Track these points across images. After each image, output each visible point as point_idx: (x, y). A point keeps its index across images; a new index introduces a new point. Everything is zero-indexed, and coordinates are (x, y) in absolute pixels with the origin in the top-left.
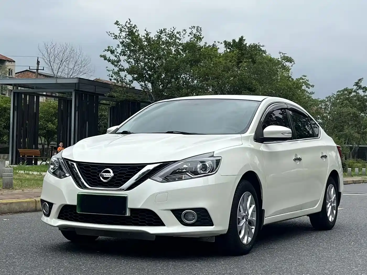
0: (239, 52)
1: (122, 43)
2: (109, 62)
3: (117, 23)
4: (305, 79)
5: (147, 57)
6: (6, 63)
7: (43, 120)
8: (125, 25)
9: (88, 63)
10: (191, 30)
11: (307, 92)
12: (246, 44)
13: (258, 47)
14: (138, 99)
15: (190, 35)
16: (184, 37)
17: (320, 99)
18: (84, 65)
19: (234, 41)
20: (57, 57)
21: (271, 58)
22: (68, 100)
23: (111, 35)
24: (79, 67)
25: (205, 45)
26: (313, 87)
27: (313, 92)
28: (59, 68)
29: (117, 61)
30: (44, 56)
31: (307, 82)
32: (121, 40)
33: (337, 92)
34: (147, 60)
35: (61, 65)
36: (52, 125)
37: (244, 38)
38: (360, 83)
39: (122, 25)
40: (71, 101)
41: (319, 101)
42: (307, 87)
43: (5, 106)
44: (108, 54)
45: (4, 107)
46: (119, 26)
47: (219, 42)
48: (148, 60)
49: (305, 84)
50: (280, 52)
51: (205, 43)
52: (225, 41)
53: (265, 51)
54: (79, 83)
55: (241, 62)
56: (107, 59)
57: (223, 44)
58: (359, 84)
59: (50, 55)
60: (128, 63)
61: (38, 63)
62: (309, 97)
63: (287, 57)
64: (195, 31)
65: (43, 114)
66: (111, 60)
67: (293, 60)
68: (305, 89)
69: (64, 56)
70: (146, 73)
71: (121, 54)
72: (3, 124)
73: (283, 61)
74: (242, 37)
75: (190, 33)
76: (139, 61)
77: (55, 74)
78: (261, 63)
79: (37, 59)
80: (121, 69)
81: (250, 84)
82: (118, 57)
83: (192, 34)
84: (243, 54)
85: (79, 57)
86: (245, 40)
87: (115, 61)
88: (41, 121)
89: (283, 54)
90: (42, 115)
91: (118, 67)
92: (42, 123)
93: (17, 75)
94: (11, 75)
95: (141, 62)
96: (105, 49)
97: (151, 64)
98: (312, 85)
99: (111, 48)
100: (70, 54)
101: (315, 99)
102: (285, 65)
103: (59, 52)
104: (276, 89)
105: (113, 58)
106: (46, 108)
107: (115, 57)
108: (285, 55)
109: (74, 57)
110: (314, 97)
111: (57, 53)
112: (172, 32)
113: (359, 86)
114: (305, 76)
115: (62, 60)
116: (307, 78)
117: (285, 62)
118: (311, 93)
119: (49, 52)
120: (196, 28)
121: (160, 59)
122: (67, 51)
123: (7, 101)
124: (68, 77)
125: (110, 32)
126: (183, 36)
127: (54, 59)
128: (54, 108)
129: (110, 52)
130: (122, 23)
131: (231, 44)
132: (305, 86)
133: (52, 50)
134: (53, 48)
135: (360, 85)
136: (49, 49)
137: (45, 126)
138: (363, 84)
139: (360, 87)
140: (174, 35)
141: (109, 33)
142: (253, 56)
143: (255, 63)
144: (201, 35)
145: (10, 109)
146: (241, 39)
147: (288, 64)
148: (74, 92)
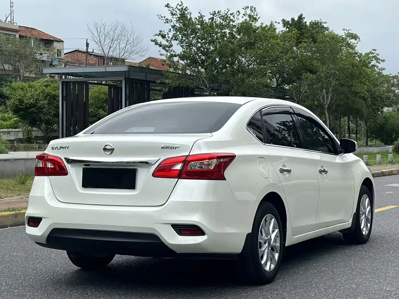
0: (298, 32)
1: (173, 27)
2: (160, 47)
3: (167, 6)
4: (375, 53)
5: (200, 40)
6: (54, 43)
7: (94, 107)
8: (176, 7)
9: (140, 41)
10: (245, 11)
11: (377, 67)
12: (306, 22)
13: (319, 24)
14: (192, 86)
15: (244, 16)
16: (238, 19)
17: (392, 75)
18: (136, 44)
19: (293, 19)
20: (108, 35)
21: (334, 34)
22: (118, 88)
23: (161, 18)
24: (130, 47)
25: (261, 26)
26: (384, 62)
27: (384, 68)
28: (110, 48)
29: (169, 46)
30: (94, 35)
31: (377, 56)
32: (172, 24)
34: (199, 45)
35: (112, 44)
36: (103, 112)
37: (303, 16)
39: (173, 8)
40: (121, 88)
41: (391, 77)
42: (377, 62)
43: (53, 93)
44: (160, 39)
45: (53, 95)
46: (170, 9)
47: (276, 22)
48: (201, 45)
49: (375, 59)
50: (344, 28)
51: (261, 23)
52: (283, 19)
53: (328, 28)
54: (129, 71)
55: (301, 42)
56: (158, 43)
57: (281, 22)
59: (100, 33)
60: (181, 47)
61: (87, 45)
62: (379, 73)
63: (352, 34)
64: (248, 12)
65: (94, 100)
66: (162, 44)
67: (358, 36)
68: (375, 64)
69: (115, 35)
70: (198, 58)
71: (173, 39)
72: (52, 112)
73: (348, 38)
74: (301, 15)
75: (244, 15)
76: (191, 46)
77: (106, 54)
78: (322, 42)
79: (86, 41)
80: (172, 54)
81: (310, 66)
82: (169, 41)
83: (246, 15)
84: (302, 34)
85: (130, 36)
86: (304, 18)
87: (167, 46)
88: (91, 108)
89: (347, 30)
90: (93, 102)
91: (169, 53)
92: (93, 110)
93: (66, 55)
94: (60, 56)
95: (193, 47)
96: (156, 34)
97: (204, 49)
98: (382, 60)
99: (163, 32)
100: (121, 32)
101: (386, 75)
102: (349, 42)
103: (109, 31)
104: (340, 68)
105: (164, 42)
106: (96, 94)
107: (166, 42)
108: (350, 32)
109: (125, 36)
110: (384, 73)
111: (107, 31)
112: (226, 14)
114: (375, 50)
115: (113, 40)
116: (377, 52)
117: (350, 39)
118: (381, 68)
119: (99, 30)
120: (250, 8)
121: (214, 42)
122: (118, 30)
123: (56, 88)
124: (119, 57)
125: (160, 15)
126: (237, 17)
127: (105, 38)
128: (105, 94)
129: (161, 36)
130: (173, 5)
131: (289, 23)
132: (375, 61)
133: (102, 29)
134: (103, 27)
136: (99, 28)
137: (96, 113)
140: (228, 17)
141: (160, 17)
142: (314, 35)
143: (316, 42)
144: (257, 15)
145: (59, 96)
146: (301, 18)
147: (353, 41)
148: (124, 80)
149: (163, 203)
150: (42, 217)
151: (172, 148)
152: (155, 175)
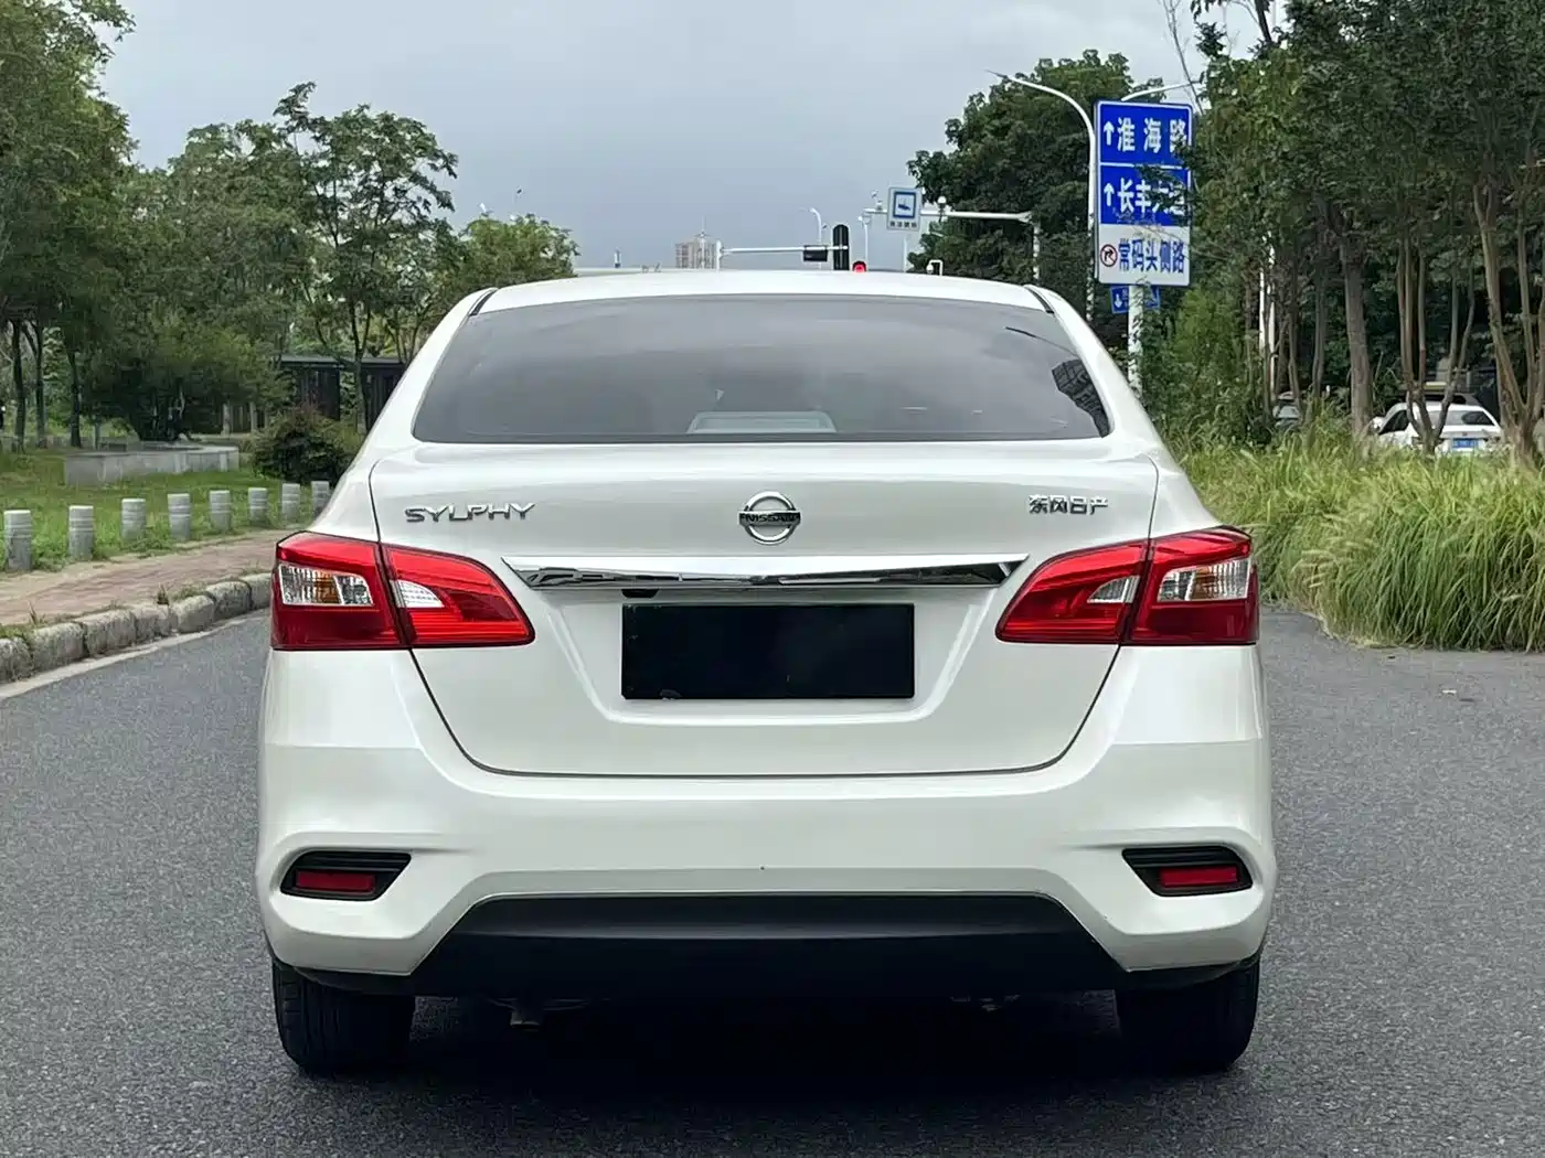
33: (191, 134)
38: (302, 101)
58: (299, 107)
113: (298, 115)
135: (302, 110)
138: (313, 107)
139: (303, 121)
149: (1055, 756)
150: (411, 850)
151: (1076, 509)
152: (1008, 630)
